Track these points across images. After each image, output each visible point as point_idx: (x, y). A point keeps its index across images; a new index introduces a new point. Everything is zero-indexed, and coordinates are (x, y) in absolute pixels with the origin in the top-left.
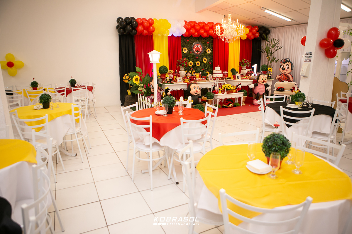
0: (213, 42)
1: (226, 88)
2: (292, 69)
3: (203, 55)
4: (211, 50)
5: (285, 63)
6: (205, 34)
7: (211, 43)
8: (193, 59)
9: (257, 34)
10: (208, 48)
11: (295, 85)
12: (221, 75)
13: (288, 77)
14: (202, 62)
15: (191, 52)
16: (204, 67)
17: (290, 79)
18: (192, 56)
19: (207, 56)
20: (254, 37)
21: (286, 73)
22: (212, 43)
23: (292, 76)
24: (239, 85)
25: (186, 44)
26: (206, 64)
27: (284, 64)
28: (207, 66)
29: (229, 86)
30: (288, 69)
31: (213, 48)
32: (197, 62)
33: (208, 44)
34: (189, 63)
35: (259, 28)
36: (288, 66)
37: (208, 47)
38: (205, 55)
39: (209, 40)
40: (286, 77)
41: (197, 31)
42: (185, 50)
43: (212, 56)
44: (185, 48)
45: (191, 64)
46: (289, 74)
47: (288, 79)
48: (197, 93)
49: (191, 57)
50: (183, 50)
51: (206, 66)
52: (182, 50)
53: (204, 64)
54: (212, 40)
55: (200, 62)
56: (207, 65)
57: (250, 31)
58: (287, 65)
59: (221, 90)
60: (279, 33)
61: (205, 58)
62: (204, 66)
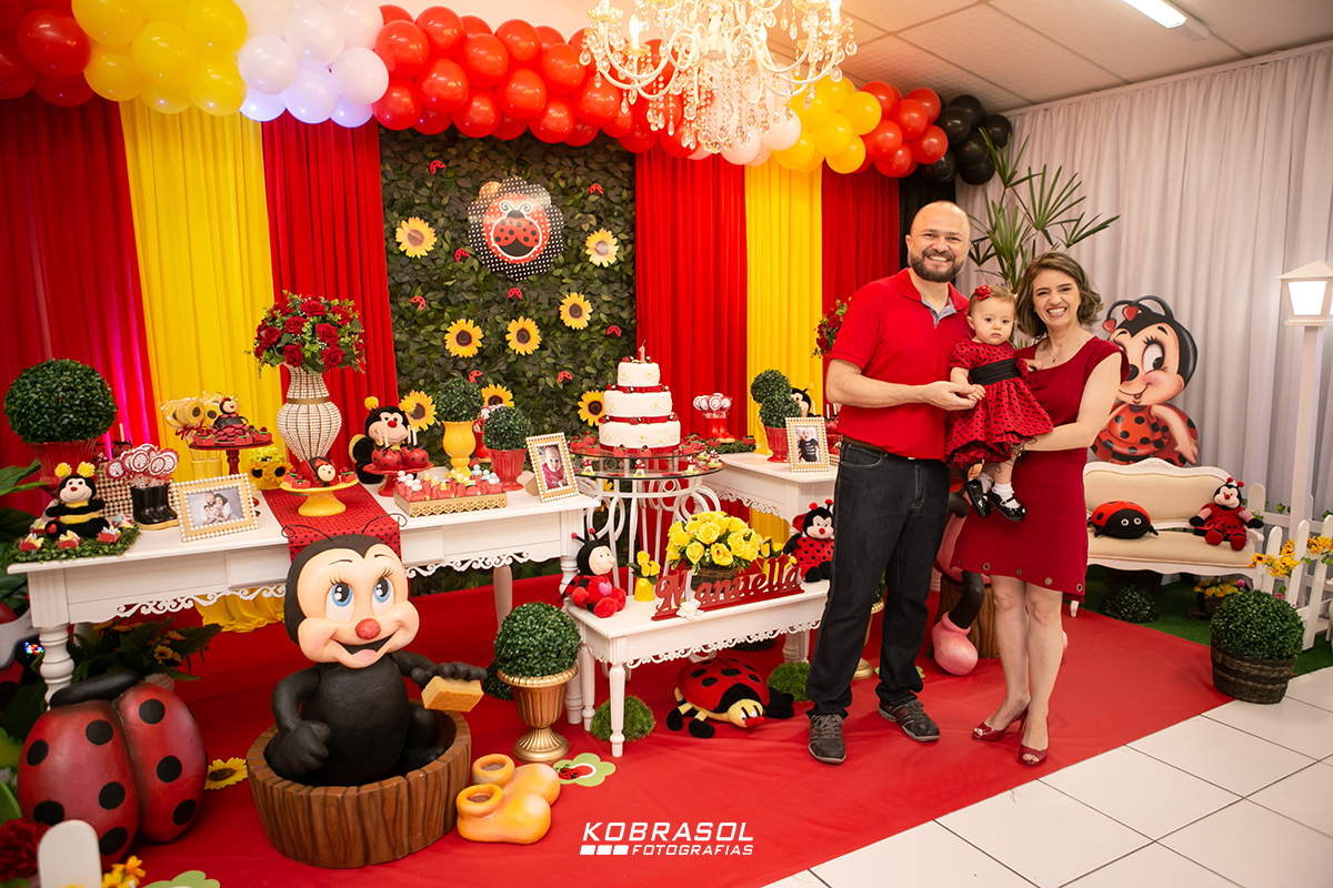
0: (631, 188)
1: (695, 554)
2: (1185, 371)
3: (558, 272)
4: (622, 243)
5: (1133, 326)
6: (557, 116)
7: (618, 190)
8: (487, 305)
9: (935, 142)
10: (594, 222)
11: (1224, 489)
12: (669, 434)
13: (1161, 427)
14: (551, 327)
15: (468, 250)
16: (572, 360)
17: (1172, 441)
18: (472, 280)
19: (590, 280)
20: (913, 160)
21: (1144, 401)
22: (625, 194)
23: (1190, 424)
24: (818, 519)
25: (424, 192)
26: (583, 337)
27: (1125, 339)
28: (597, 353)
29: (722, 539)
30: (1158, 374)
31: (632, 227)
32: (514, 327)
33: (593, 198)
34: (455, 329)
35: (943, 105)
36: (1154, 352)
37: (598, 218)
38: (573, 276)
39: (606, 170)
40: (1144, 431)
41: (482, 83)
42: (415, 238)
43: (630, 282)
44: (416, 224)
45: (464, 338)
46: (1168, 403)
47: (1158, 444)
48: (376, 646)
49: (469, 290)
50: (401, 235)
51: (588, 352)
52: (394, 233)
53: (567, 336)
54: (626, 167)
55: (539, 323)
56: (591, 347)
57: (890, 115)
58: (1150, 342)
59: (655, 569)
60: (1076, 132)
61: (574, 298)
62: (573, 349)
